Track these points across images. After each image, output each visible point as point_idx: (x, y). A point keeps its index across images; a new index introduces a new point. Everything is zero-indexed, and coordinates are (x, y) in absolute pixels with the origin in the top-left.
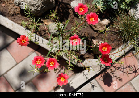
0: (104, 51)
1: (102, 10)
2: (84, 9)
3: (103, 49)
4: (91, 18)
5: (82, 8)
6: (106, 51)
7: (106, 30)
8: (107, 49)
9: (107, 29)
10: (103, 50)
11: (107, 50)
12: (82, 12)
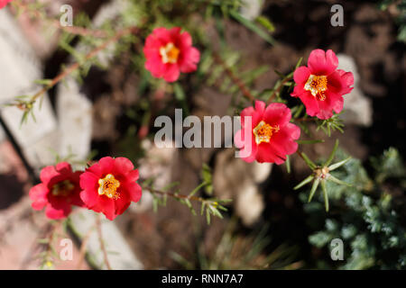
0: (101, 182)
1: (309, 186)
2: (322, 99)
3: (109, 177)
4: (269, 128)
5: (324, 89)
6: (100, 192)
7: (208, 202)
8: (110, 196)
9: (213, 208)
10: (103, 177)
11: (104, 197)
12: (307, 87)
